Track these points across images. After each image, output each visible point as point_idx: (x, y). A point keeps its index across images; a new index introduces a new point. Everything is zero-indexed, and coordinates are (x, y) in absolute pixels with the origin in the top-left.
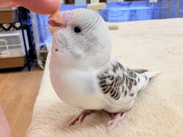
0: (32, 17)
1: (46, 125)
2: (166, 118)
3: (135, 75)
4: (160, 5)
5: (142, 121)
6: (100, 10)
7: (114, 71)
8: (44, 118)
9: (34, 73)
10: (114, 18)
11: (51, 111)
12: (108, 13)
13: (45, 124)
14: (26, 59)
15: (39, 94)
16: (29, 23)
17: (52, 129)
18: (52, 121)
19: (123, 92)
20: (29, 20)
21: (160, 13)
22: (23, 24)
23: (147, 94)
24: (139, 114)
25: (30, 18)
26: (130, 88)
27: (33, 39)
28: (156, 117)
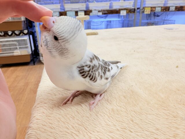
0: (36, 26)
1: (46, 104)
3: (109, 64)
6: (85, 21)
7: (91, 61)
8: (44, 99)
9: (37, 66)
10: (95, 27)
11: (50, 94)
12: (90, 23)
14: (31, 56)
15: (41, 81)
16: (34, 30)
19: (99, 76)
20: (34, 28)
21: (128, 23)
22: (30, 31)
25: (34, 26)
27: (37, 41)
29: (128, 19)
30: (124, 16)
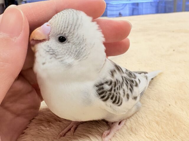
2: (170, 126)
3: (134, 75)
5: (144, 130)
7: (113, 75)
19: (124, 96)
24: (140, 121)
26: (131, 90)
28: (159, 125)
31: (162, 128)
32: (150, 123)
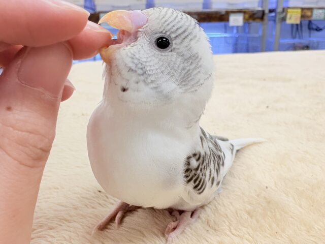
3: (220, 146)
4: (247, 30)
5: (227, 223)
8: (48, 219)
11: (63, 206)
13: (51, 229)
17: (64, 237)
18: (63, 224)
19: (210, 179)
23: (234, 177)
24: (221, 211)
26: (218, 172)
28: (251, 217)
29: (248, 35)
30: (237, 27)
31: (257, 221)
32: (237, 214)
